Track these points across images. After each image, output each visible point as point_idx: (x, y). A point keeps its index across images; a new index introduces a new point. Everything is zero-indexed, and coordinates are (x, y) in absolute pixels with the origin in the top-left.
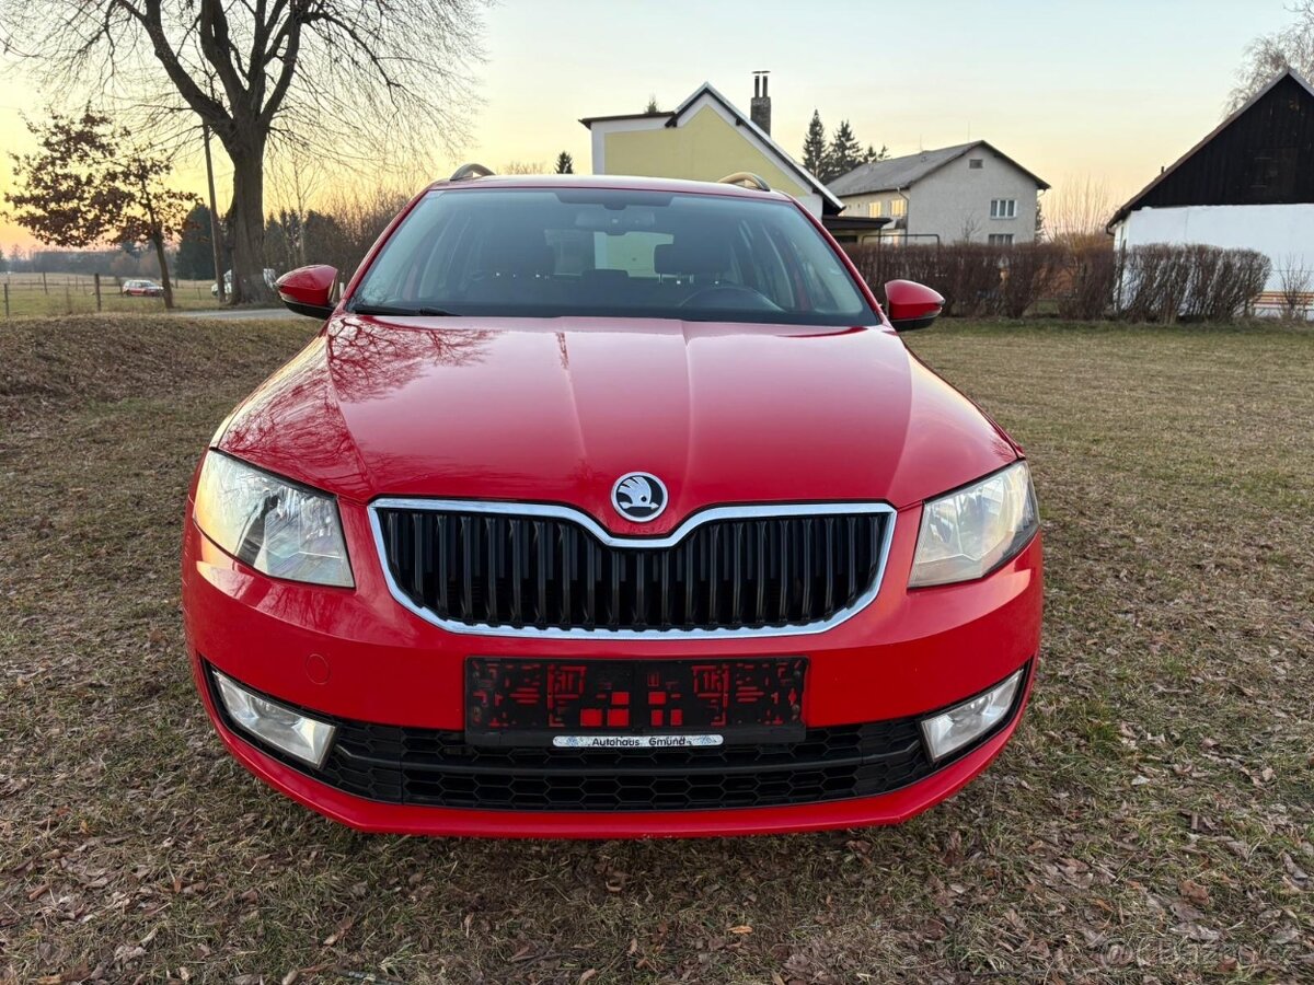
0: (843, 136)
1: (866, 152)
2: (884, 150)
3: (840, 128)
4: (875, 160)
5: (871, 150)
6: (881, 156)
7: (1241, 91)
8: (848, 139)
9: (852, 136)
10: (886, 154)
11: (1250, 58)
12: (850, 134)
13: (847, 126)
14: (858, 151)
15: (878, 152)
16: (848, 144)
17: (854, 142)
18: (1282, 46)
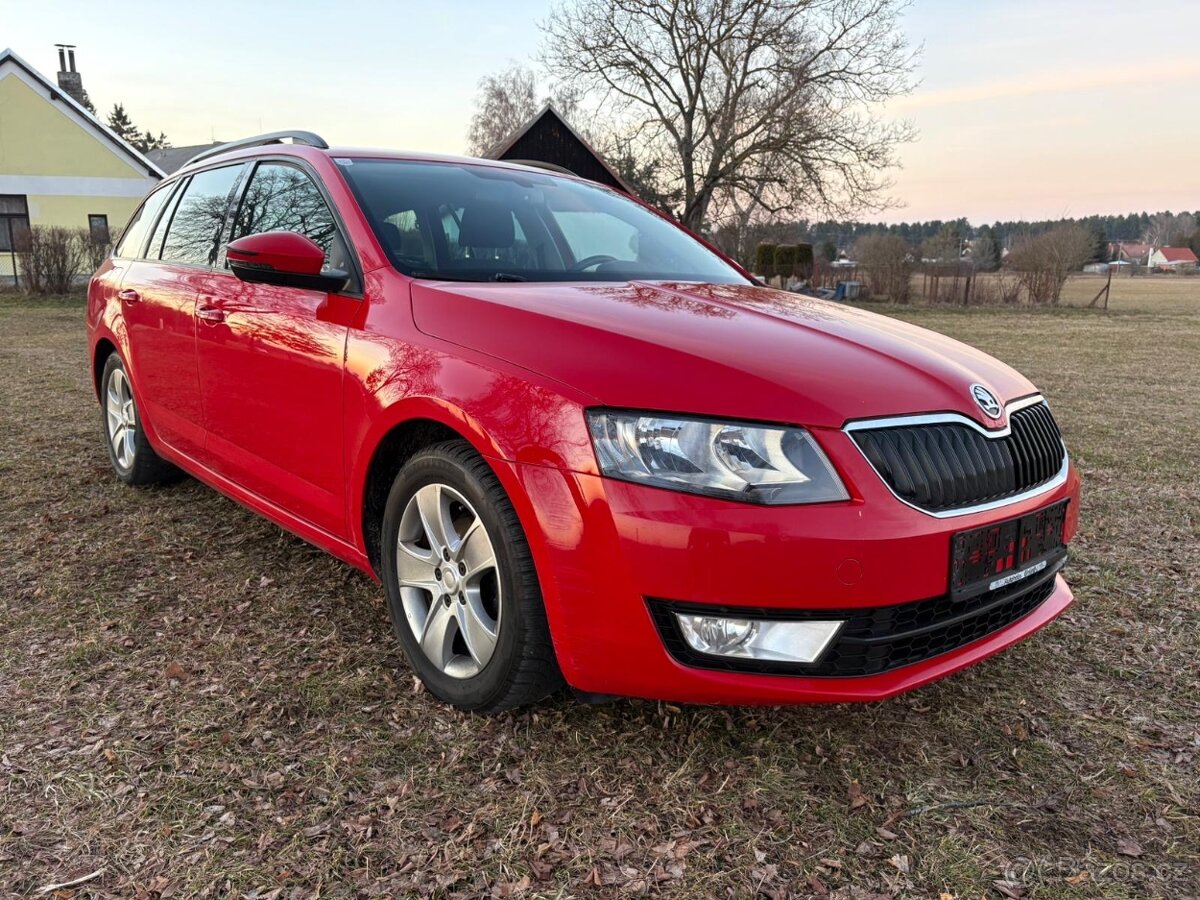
0: (119, 120)
1: (144, 137)
2: (162, 136)
3: (114, 111)
4: (155, 147)
5: (149, 135)
6: (160, 142)
7: (479, 117)
8: (125, 123)
9: (128, 121)
10: (165, 141)
11: (482, 91)
12: (125, 117)
13: (121, 109)
14: (137, 135)
15: (158, 139)
16: (125, 128)
17: (131, 126)
18: (503, 85)
